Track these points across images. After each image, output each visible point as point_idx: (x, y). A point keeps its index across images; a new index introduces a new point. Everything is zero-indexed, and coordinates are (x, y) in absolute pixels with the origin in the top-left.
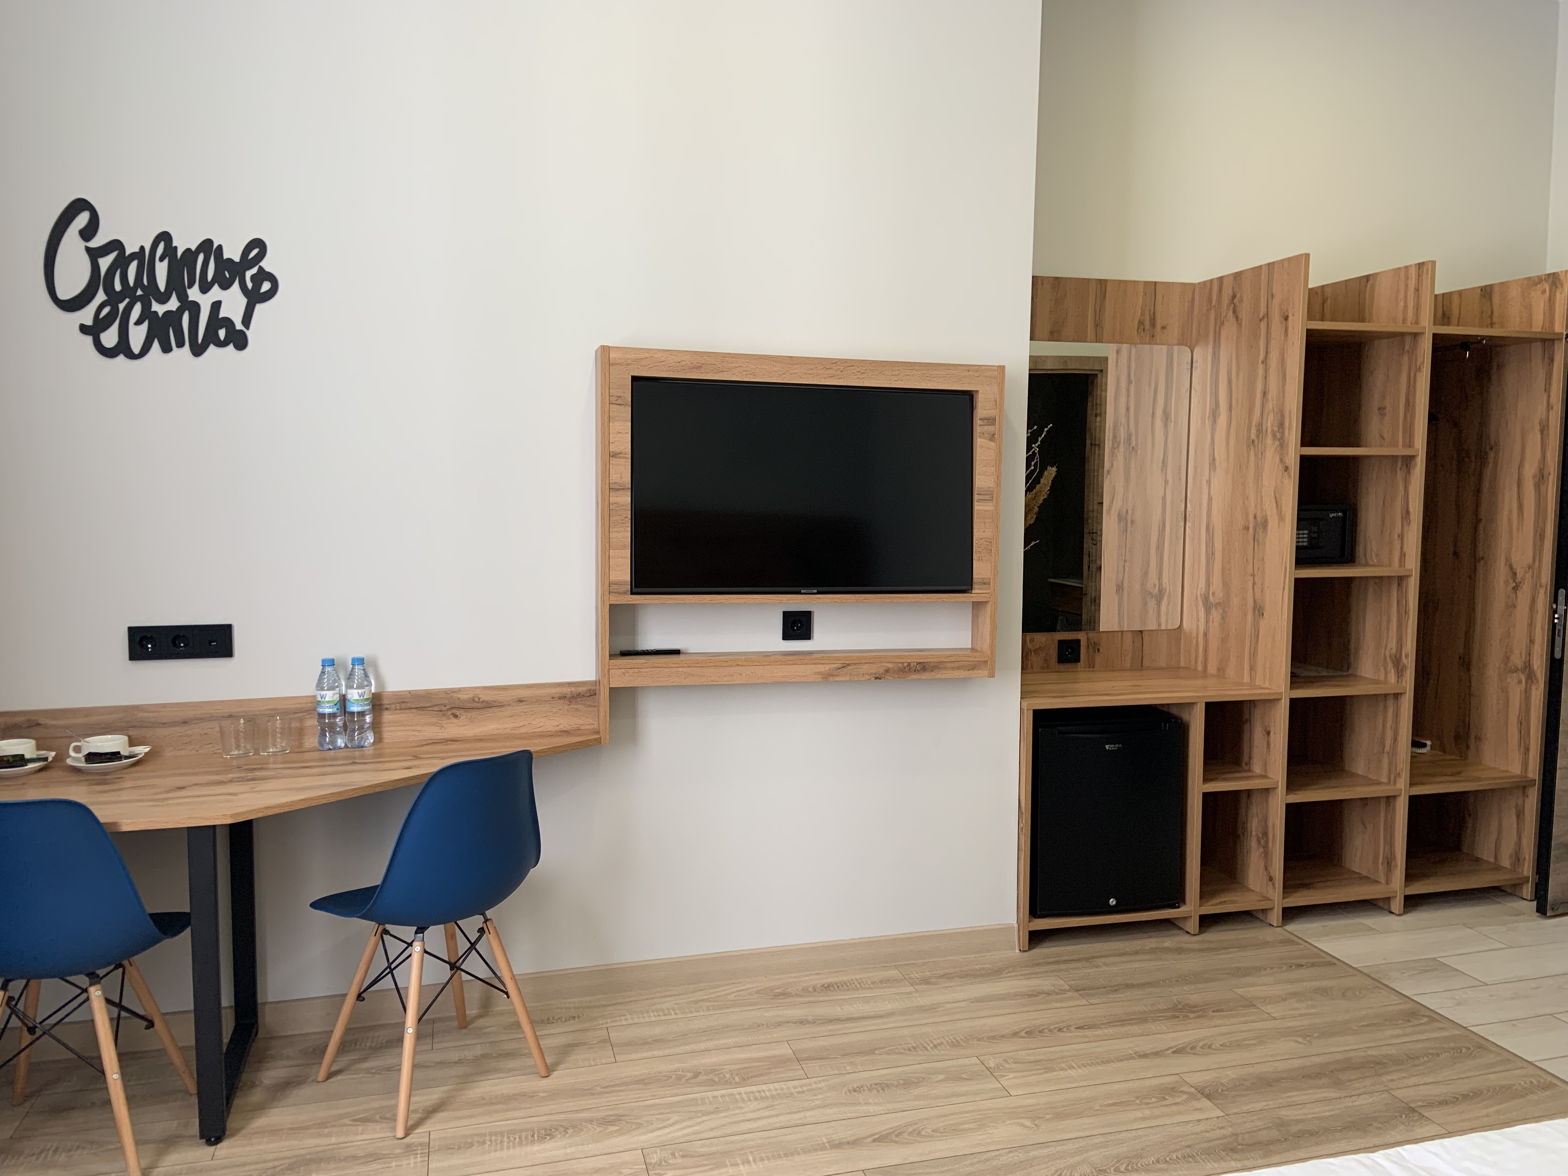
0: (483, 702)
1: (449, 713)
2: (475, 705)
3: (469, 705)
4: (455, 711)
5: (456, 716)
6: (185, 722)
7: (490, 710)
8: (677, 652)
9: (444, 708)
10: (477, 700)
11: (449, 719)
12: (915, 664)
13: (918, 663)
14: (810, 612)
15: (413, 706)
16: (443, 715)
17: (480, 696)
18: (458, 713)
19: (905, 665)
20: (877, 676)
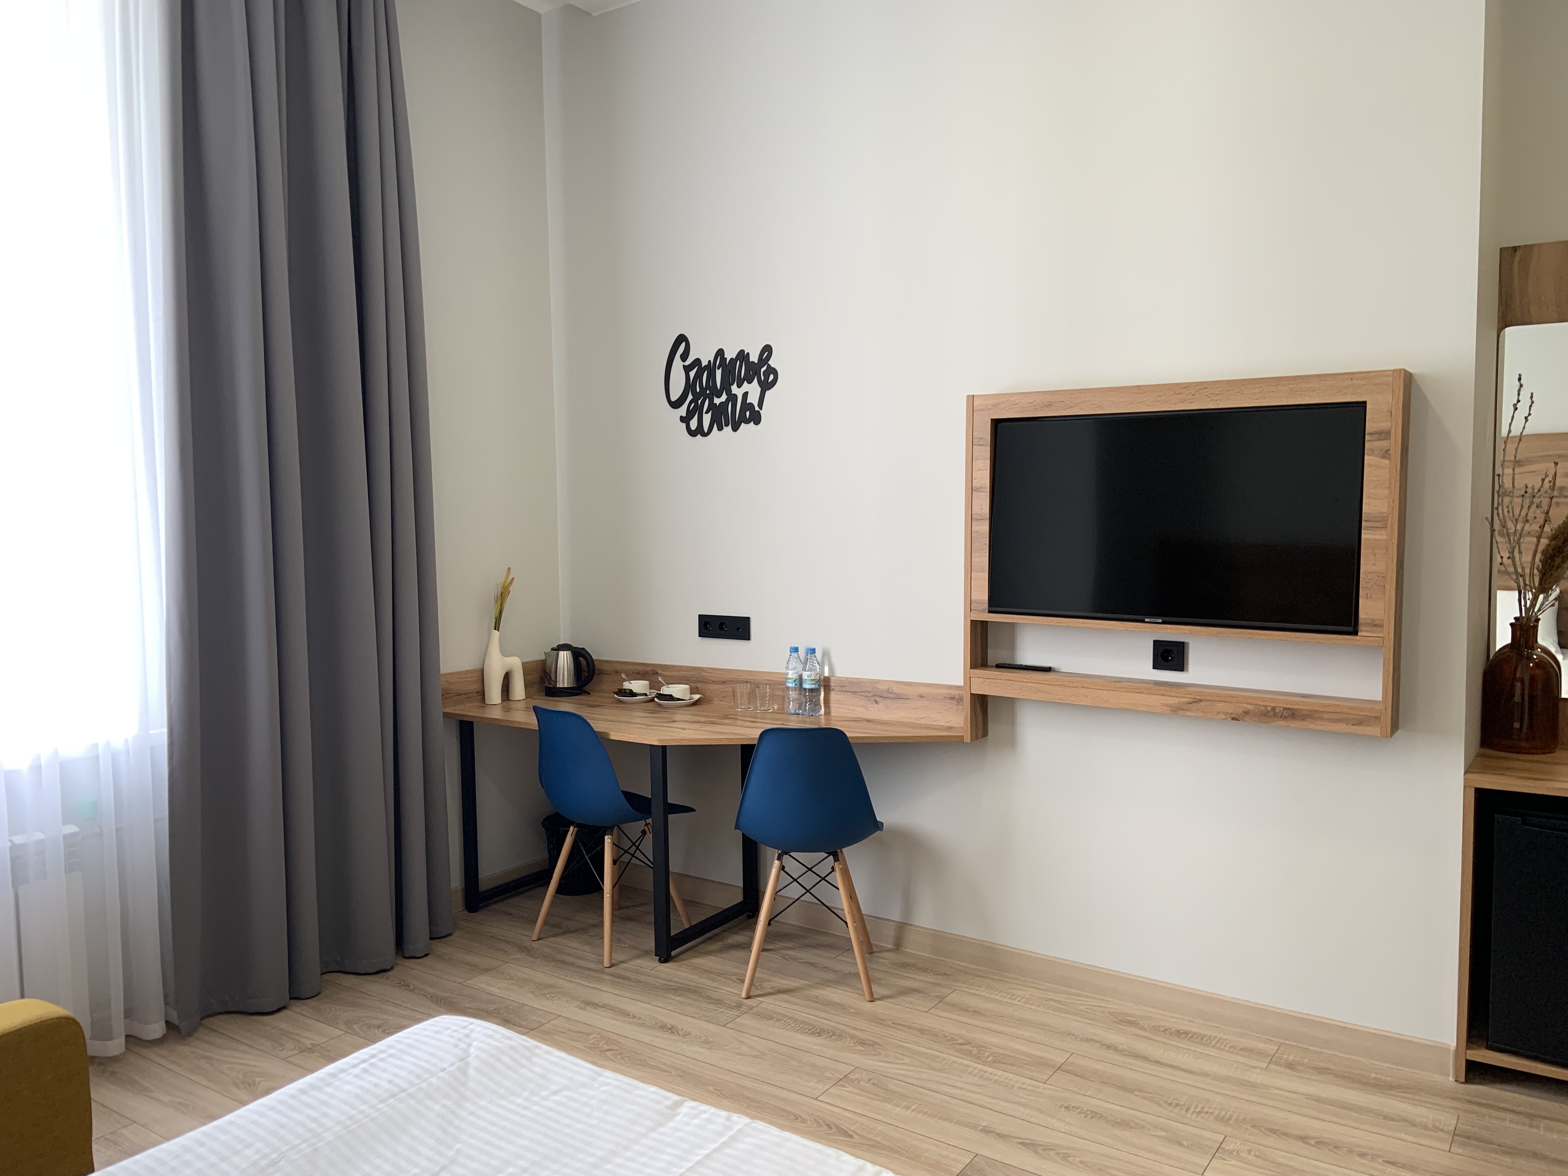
0: (895, 693)
1: (872, 699)
2: (890, 695)
3: (885, 695)
4: (876, 698)
5: (877, 702)
6: (724, 682)
7: (900, 701)
8: (1048, 670)
9: (869, 695)
10: (891, 691)
11: (872, 704)
12: (1282, 709)
13: (1285, 709)
14: (1183, 643)
15: (850, 690)
16: (869, 700)
17: (893, 688)
18: (878, 699)
19: (1269, 709)
20: (1234, 716)
